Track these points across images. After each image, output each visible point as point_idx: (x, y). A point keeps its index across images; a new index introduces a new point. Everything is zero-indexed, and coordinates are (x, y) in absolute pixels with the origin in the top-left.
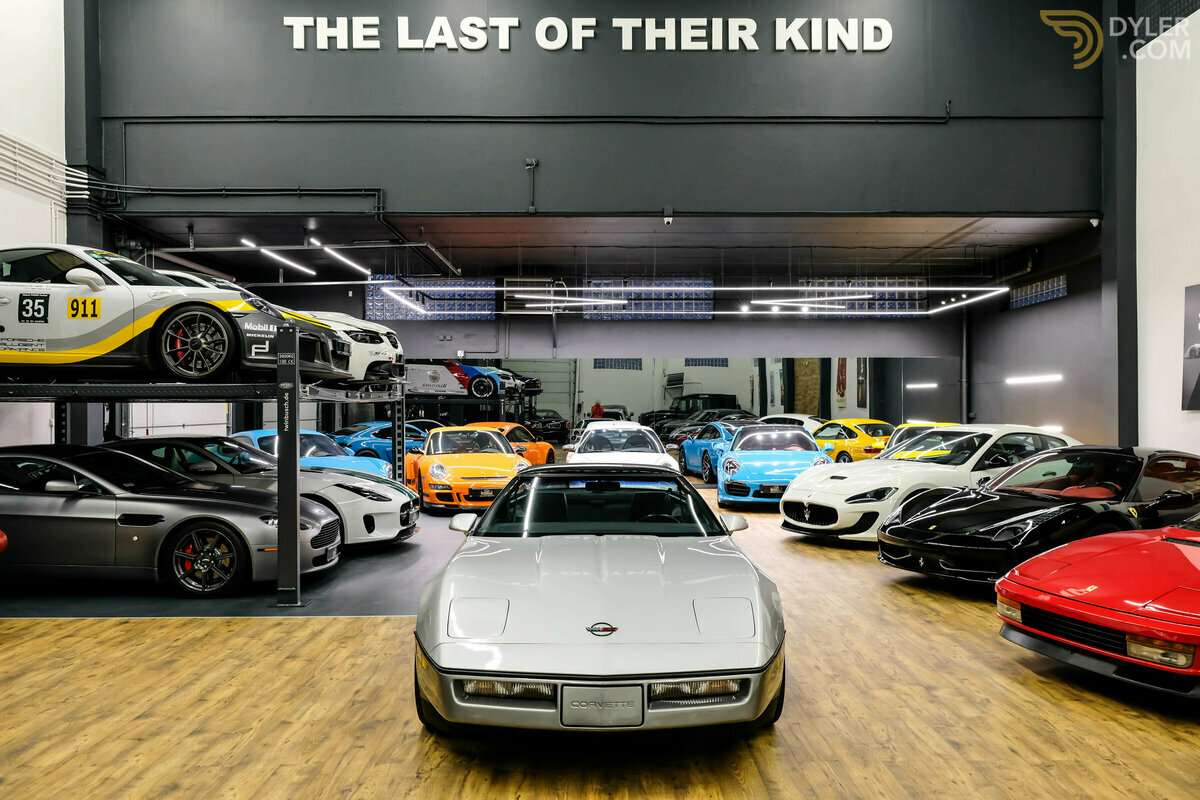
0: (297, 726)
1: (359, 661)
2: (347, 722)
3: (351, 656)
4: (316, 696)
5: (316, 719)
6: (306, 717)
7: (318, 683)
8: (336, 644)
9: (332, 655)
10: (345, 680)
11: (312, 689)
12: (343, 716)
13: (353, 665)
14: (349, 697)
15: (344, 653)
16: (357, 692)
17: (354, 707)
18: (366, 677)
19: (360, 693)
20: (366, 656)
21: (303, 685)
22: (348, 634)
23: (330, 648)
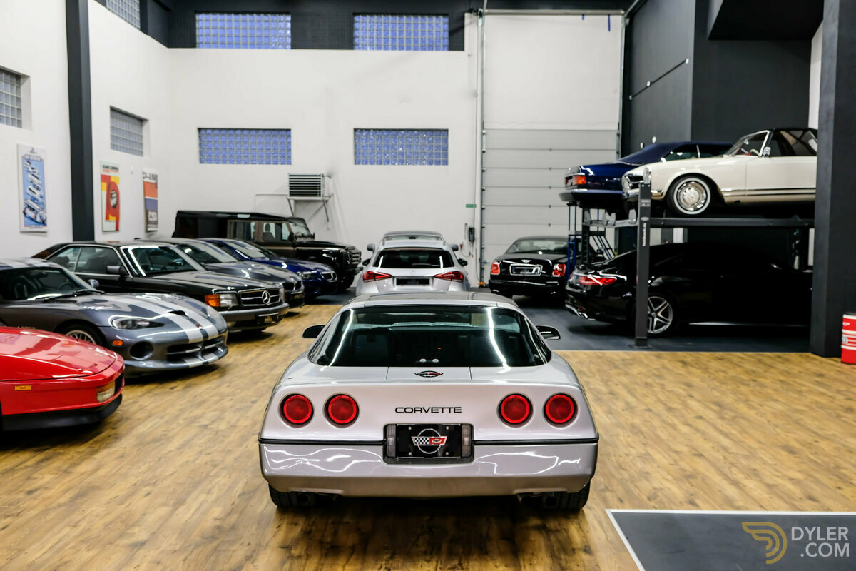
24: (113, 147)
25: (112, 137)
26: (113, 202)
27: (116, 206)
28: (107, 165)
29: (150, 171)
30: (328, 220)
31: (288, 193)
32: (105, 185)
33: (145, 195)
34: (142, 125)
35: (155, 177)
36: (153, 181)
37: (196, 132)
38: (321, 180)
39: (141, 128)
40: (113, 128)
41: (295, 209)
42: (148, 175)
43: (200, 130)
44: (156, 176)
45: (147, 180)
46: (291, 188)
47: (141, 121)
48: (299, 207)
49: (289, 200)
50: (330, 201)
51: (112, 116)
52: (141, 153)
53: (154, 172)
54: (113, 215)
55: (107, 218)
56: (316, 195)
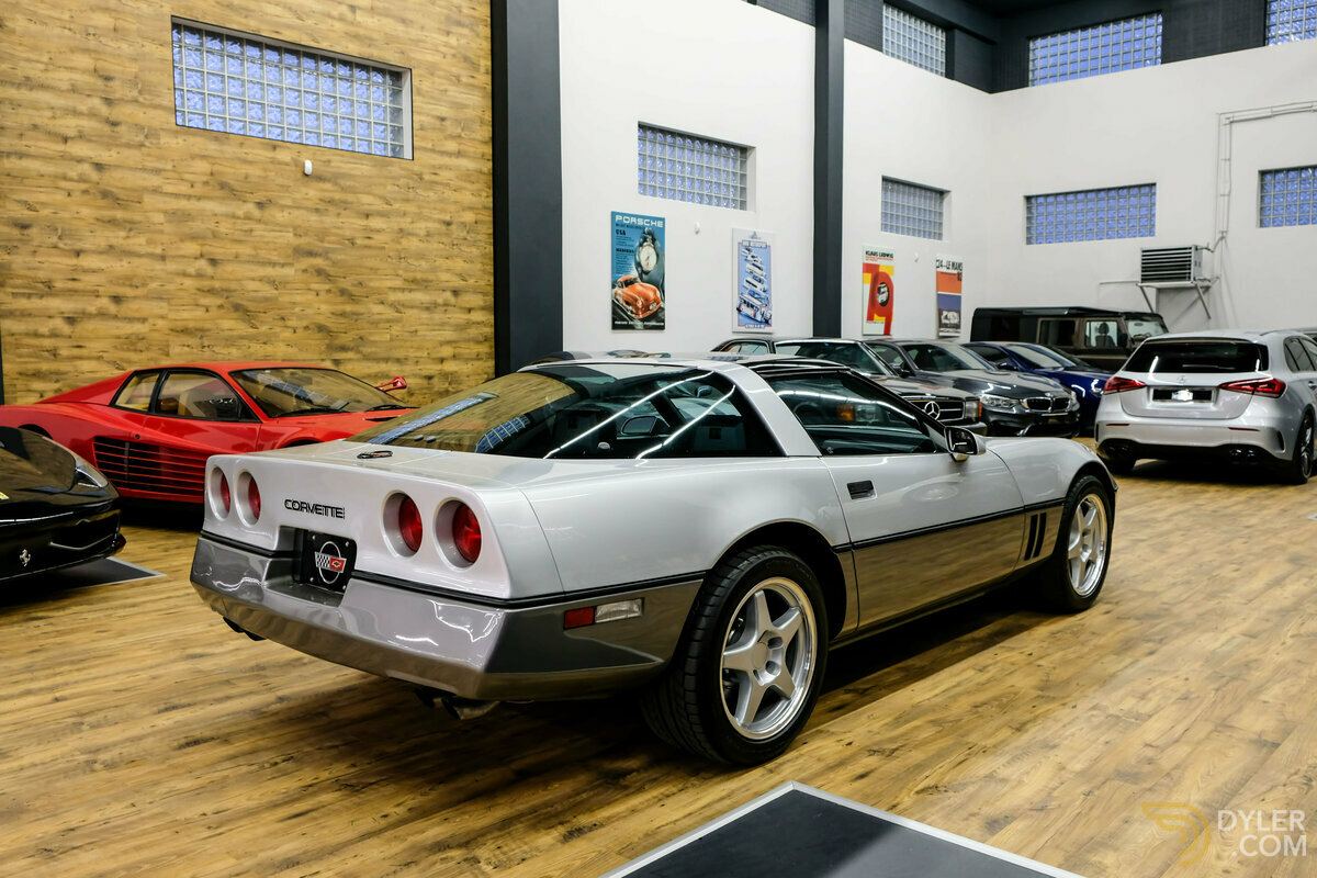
0: (1234, 631)
1: (1129, 703)
2: (1174, 624)
3: (1142, 718)
4: (1211, 659)
5: (1212, 634)
6: (1224, 637)
7: (1207, 678)
8: (1166, 762)
9: (1180, 729)
10: (1164, 673)
11: (1217, 670)
12: (1177, 630)
13: (1143, 697)
14: (1166, 649)
15: (1153, 730)
16: (1151, 653)
17: (1160, 637)
18: (1130, 671)
19: (1147, 651)
20: (1111, 711)
21: (1233, 679)
22: (1130, 788)
23: (1181, 751)
24: (885, 227)
25: (885, 215)
26: (882, 298)
27: (888, 304)
28: (874, 250)
29: (946, 259)
30: (1209, 318)
31: (1139, 278)
32: (869, 276)
33: (938, 290)
34: (942, 199)
35: (958, 266)
36: (956, 272)
37: (1022, 204)
38: (1192, 255)
39: (941, 203)
40: (885, 204)
41: (1158, 302)
42: (944, 264)
43: (1028, 198)
44: (960, 265)
45: (944, 270)
46: (1144, 269)
47: (941, 193)
48: (1164, 298)
49: (1141, 287)
50: (1214, 288)
51: (885, 189)
52: (940, 236)
53: (957, 260)
54: (880, 315)
55: (870, 318)
56: (1183, 278)
